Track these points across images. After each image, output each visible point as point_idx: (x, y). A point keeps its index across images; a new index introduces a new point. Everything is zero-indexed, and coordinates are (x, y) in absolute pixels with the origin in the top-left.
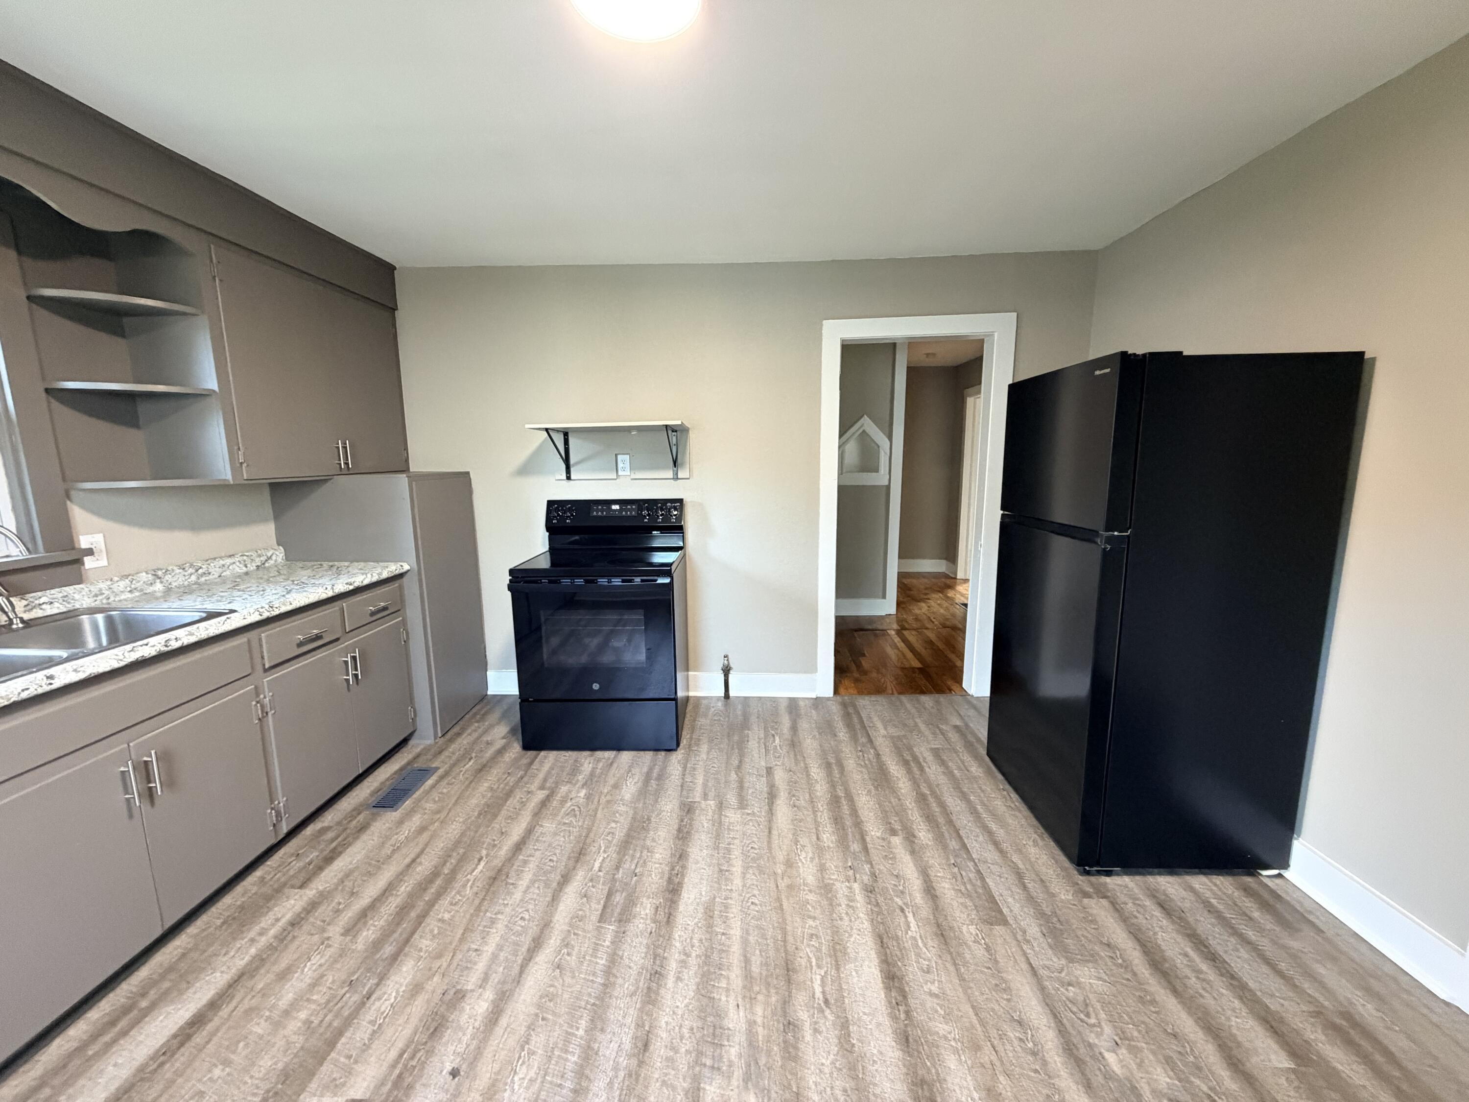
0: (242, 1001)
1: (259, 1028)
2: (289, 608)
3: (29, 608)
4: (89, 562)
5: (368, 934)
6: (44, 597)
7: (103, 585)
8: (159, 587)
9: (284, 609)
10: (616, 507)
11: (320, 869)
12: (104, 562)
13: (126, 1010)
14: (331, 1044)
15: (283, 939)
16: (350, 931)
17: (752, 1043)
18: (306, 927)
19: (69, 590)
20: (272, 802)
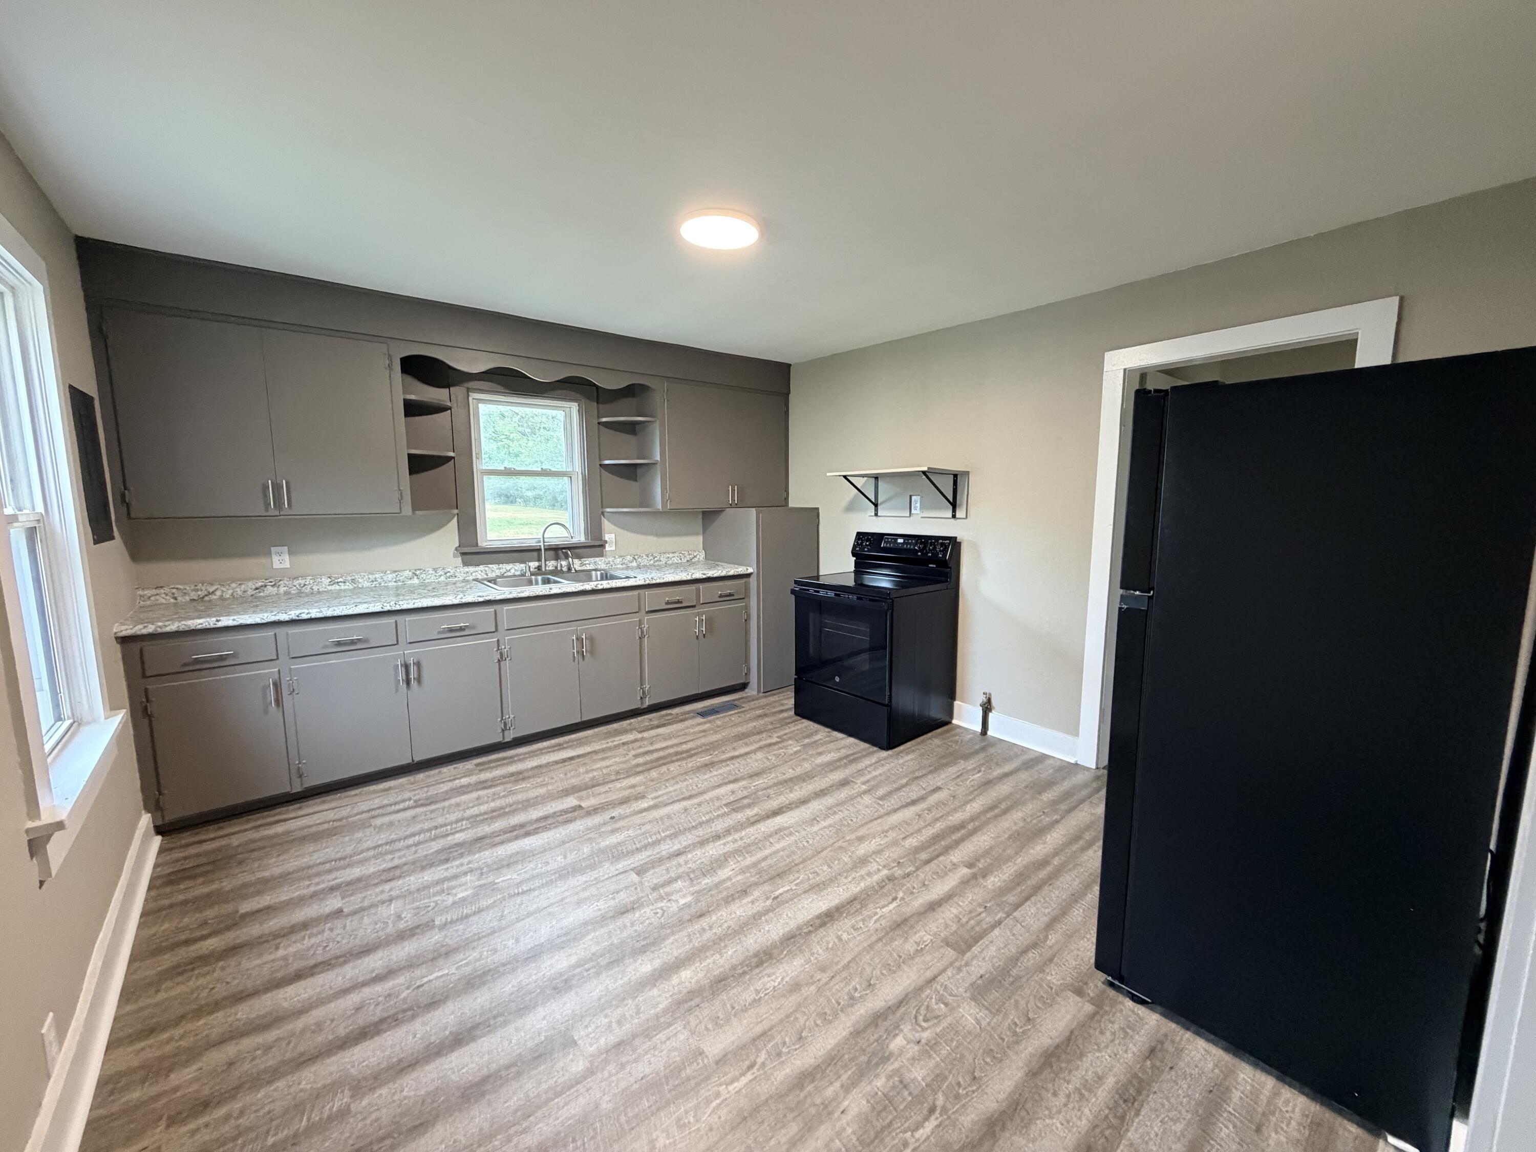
0: (586, 760)
1: (582, 770)
2: (662, 581)
3: (582, 565)
4: (608, 548)
5: (640, 760)
6: (587, 561)
7: (610, 559)
8: (634, 564)
9: (658, 581)
10: (900, 541)
11: (652, 729)
12: (613, 548)
13: (560, 745)
14: (593, 786)
15: (616, 747)
16: (636, 756)
17: (717, 885)
18: (626, 747)
19: (597, 559)
20: (642, 685)
